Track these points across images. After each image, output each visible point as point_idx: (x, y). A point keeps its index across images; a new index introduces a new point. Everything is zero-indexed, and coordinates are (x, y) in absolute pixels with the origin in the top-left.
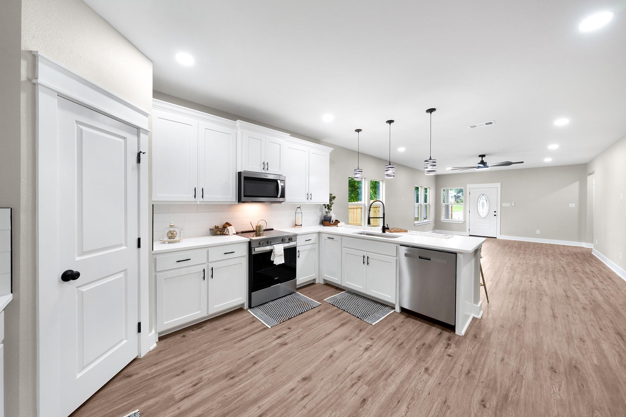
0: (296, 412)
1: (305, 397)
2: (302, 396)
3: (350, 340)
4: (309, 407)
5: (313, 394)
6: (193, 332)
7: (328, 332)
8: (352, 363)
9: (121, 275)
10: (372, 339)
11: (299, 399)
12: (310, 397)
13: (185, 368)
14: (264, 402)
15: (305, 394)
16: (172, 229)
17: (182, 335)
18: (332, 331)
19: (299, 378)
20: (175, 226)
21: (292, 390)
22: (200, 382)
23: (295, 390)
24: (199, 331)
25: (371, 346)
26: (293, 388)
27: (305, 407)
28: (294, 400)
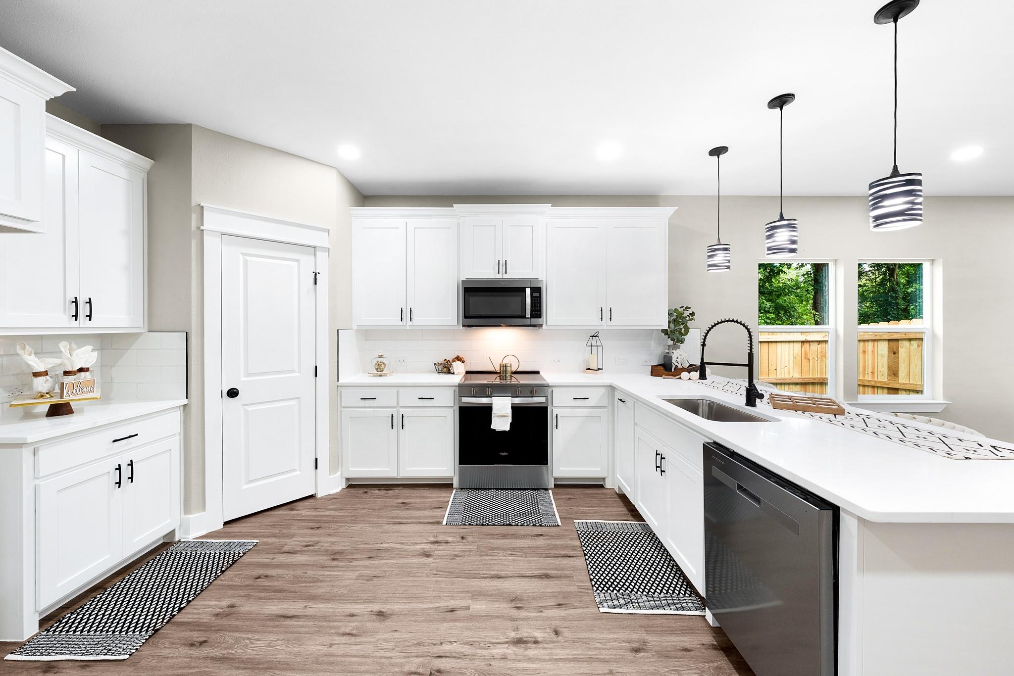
0: (318, 642)
1: (349, 634)
2: (347, 631)
3: (517, 607)
4: (334, 650)
5: (358, 640)
6: (377, 492)
7: (502, 573)
8: (461, 644)
9: (294, 402)
10: (557, 634)
11: (342, 630)
12: (353, 639)
13: (323, 525)
14: (315, 606)
15: (354, 632)
16: (380, 360)
17: (366, 490)
18: (511, 575)
19: (377, 607)
20: (384, 356)
21: (352, 615)
22: (313, 545)
23: (354, 618)
24: (383, 493)
25: (536, 642)
26: (355, 614)
27: (331, 645)
28: (338, 627)
